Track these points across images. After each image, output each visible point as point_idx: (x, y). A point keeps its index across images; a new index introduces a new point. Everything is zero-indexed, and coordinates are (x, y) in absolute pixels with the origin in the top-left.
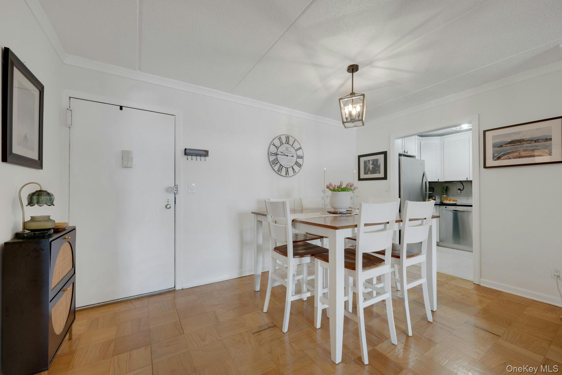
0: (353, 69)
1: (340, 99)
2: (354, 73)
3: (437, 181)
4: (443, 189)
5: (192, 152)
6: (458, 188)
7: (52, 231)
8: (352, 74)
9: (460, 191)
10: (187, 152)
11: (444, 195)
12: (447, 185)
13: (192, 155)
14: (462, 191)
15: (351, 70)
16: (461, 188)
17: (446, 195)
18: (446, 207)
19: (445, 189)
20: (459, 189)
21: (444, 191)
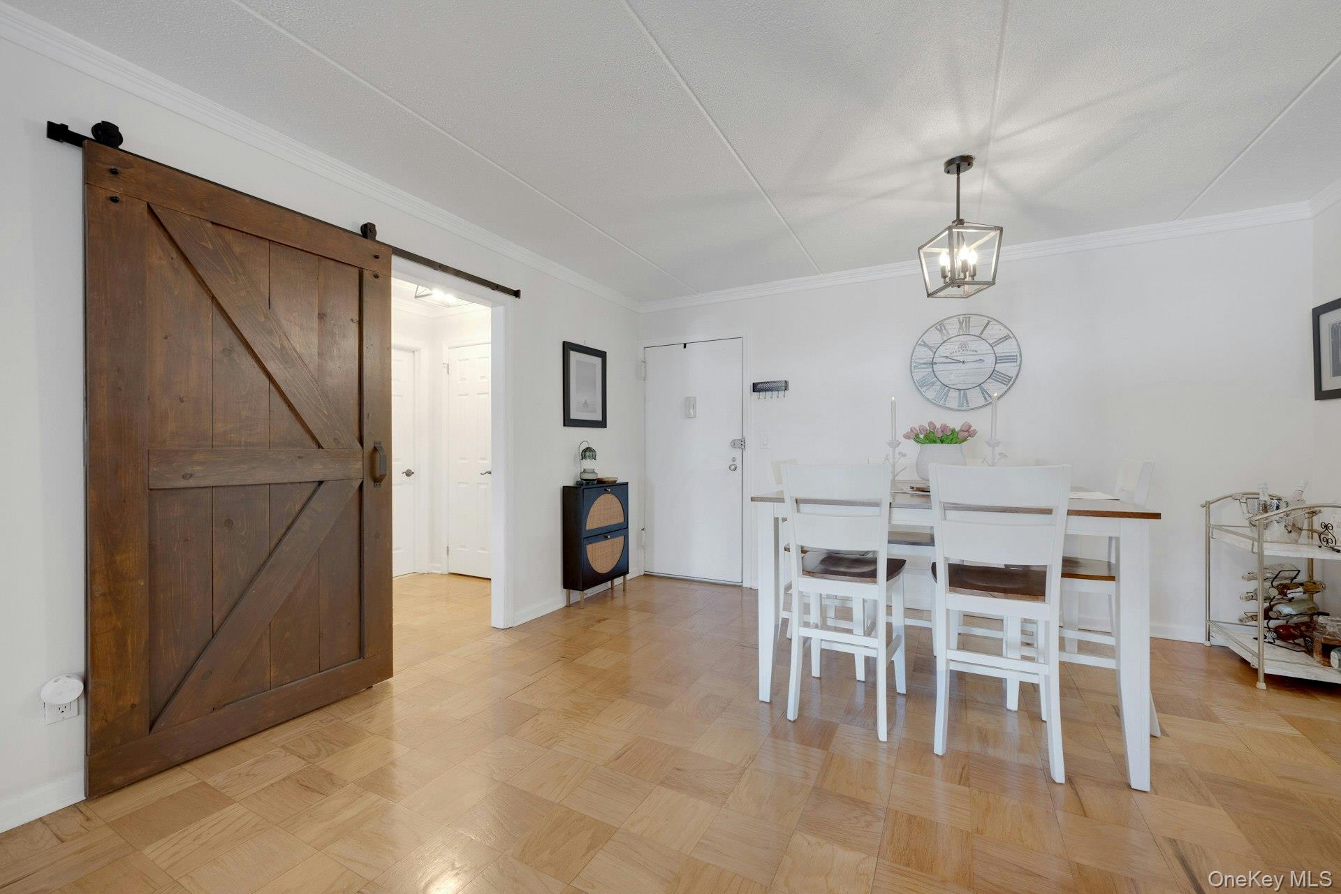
0: (960, 164)
1: (920, 249)
2: (961, 174)
5: (765, 385)
7: (596, 482)
8: (956, 176)
10: (756, 388)
13: (766, 390)
15: (954, 167)
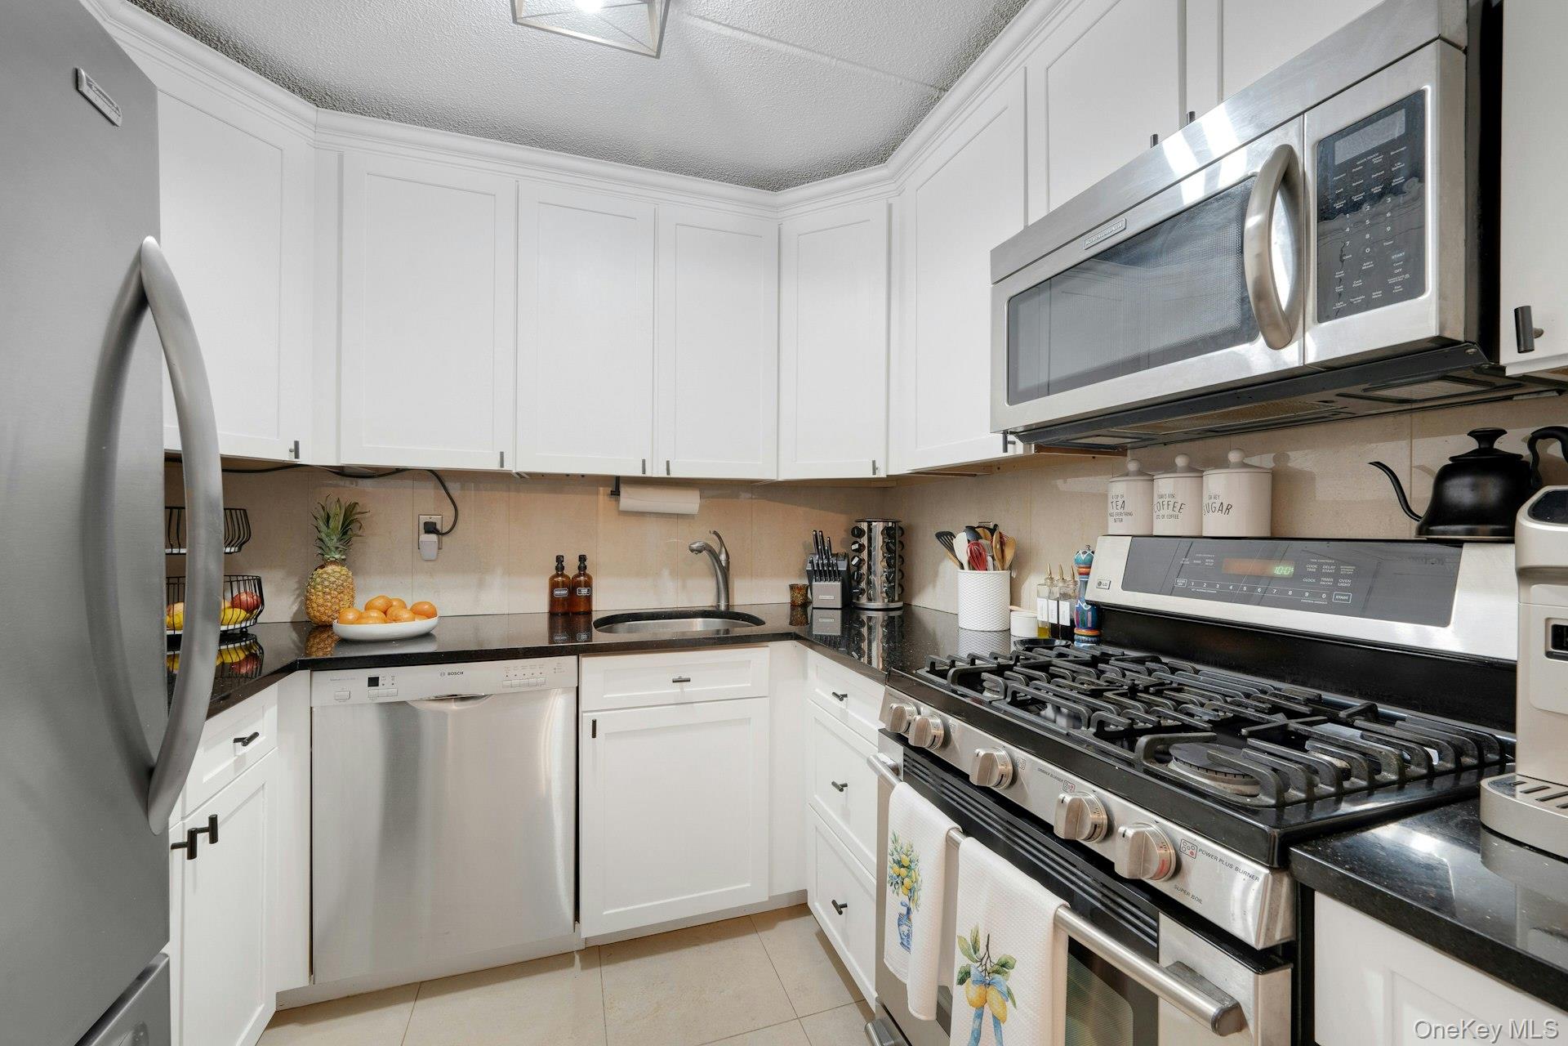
3: (283, 455)
4: (323, 527)
6: (424, 519)
9: (433, 537)
11: (329, 569)
12: (350, 492)
14: (445, 539)
16: (443, 520)
17: (344, 570)
18: (374, 682)
19: (337, 523)
20: (430, 528)
21: (333, 541)
